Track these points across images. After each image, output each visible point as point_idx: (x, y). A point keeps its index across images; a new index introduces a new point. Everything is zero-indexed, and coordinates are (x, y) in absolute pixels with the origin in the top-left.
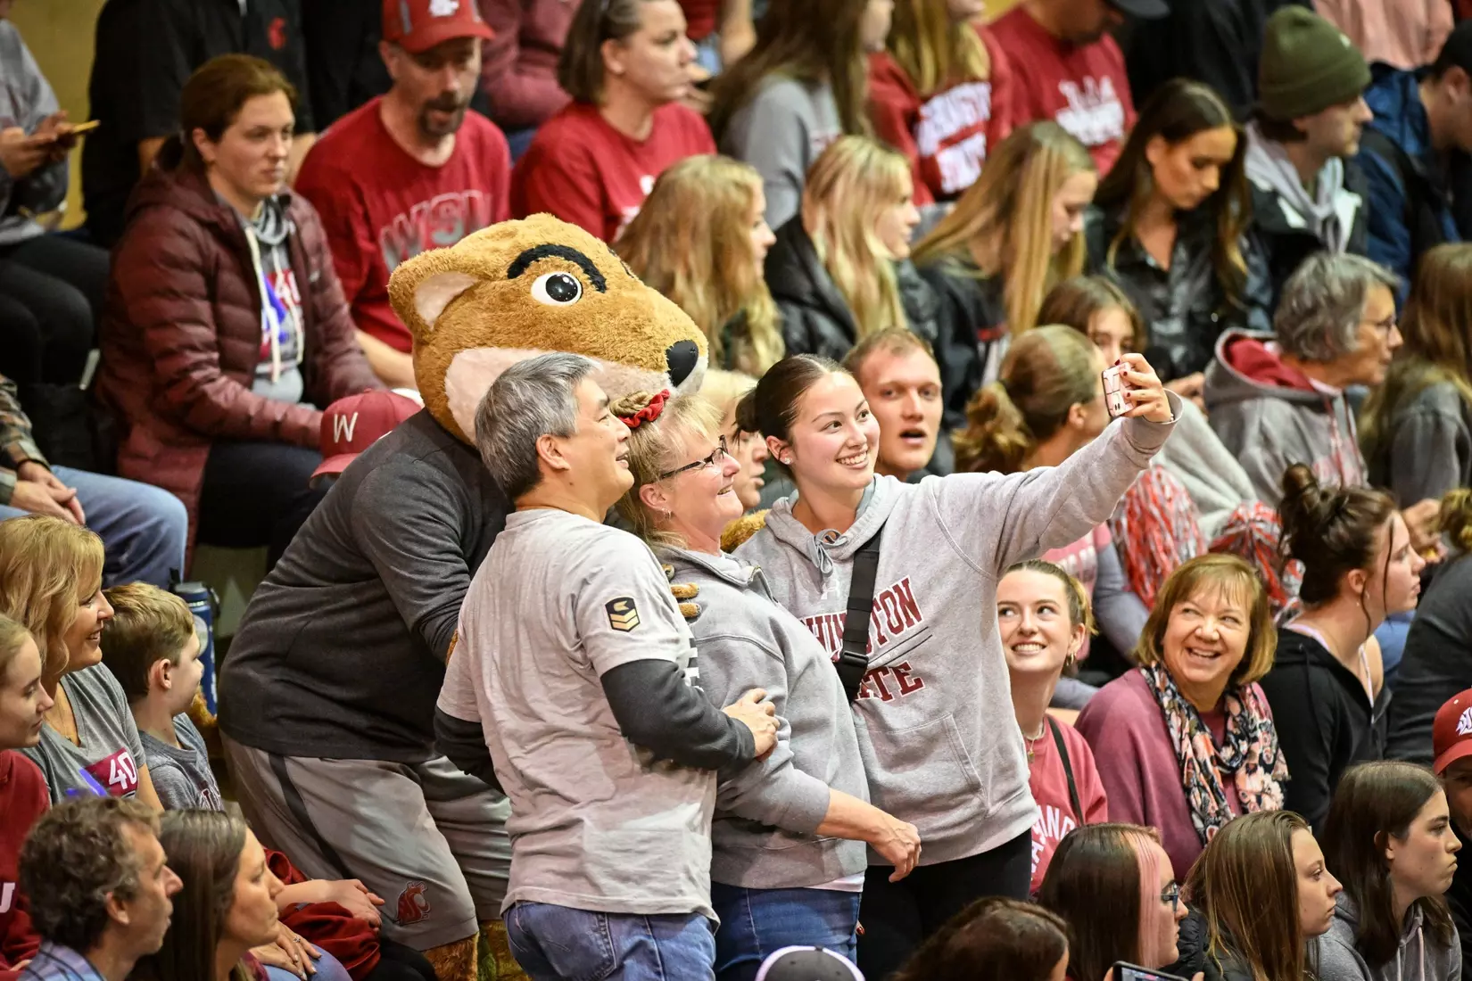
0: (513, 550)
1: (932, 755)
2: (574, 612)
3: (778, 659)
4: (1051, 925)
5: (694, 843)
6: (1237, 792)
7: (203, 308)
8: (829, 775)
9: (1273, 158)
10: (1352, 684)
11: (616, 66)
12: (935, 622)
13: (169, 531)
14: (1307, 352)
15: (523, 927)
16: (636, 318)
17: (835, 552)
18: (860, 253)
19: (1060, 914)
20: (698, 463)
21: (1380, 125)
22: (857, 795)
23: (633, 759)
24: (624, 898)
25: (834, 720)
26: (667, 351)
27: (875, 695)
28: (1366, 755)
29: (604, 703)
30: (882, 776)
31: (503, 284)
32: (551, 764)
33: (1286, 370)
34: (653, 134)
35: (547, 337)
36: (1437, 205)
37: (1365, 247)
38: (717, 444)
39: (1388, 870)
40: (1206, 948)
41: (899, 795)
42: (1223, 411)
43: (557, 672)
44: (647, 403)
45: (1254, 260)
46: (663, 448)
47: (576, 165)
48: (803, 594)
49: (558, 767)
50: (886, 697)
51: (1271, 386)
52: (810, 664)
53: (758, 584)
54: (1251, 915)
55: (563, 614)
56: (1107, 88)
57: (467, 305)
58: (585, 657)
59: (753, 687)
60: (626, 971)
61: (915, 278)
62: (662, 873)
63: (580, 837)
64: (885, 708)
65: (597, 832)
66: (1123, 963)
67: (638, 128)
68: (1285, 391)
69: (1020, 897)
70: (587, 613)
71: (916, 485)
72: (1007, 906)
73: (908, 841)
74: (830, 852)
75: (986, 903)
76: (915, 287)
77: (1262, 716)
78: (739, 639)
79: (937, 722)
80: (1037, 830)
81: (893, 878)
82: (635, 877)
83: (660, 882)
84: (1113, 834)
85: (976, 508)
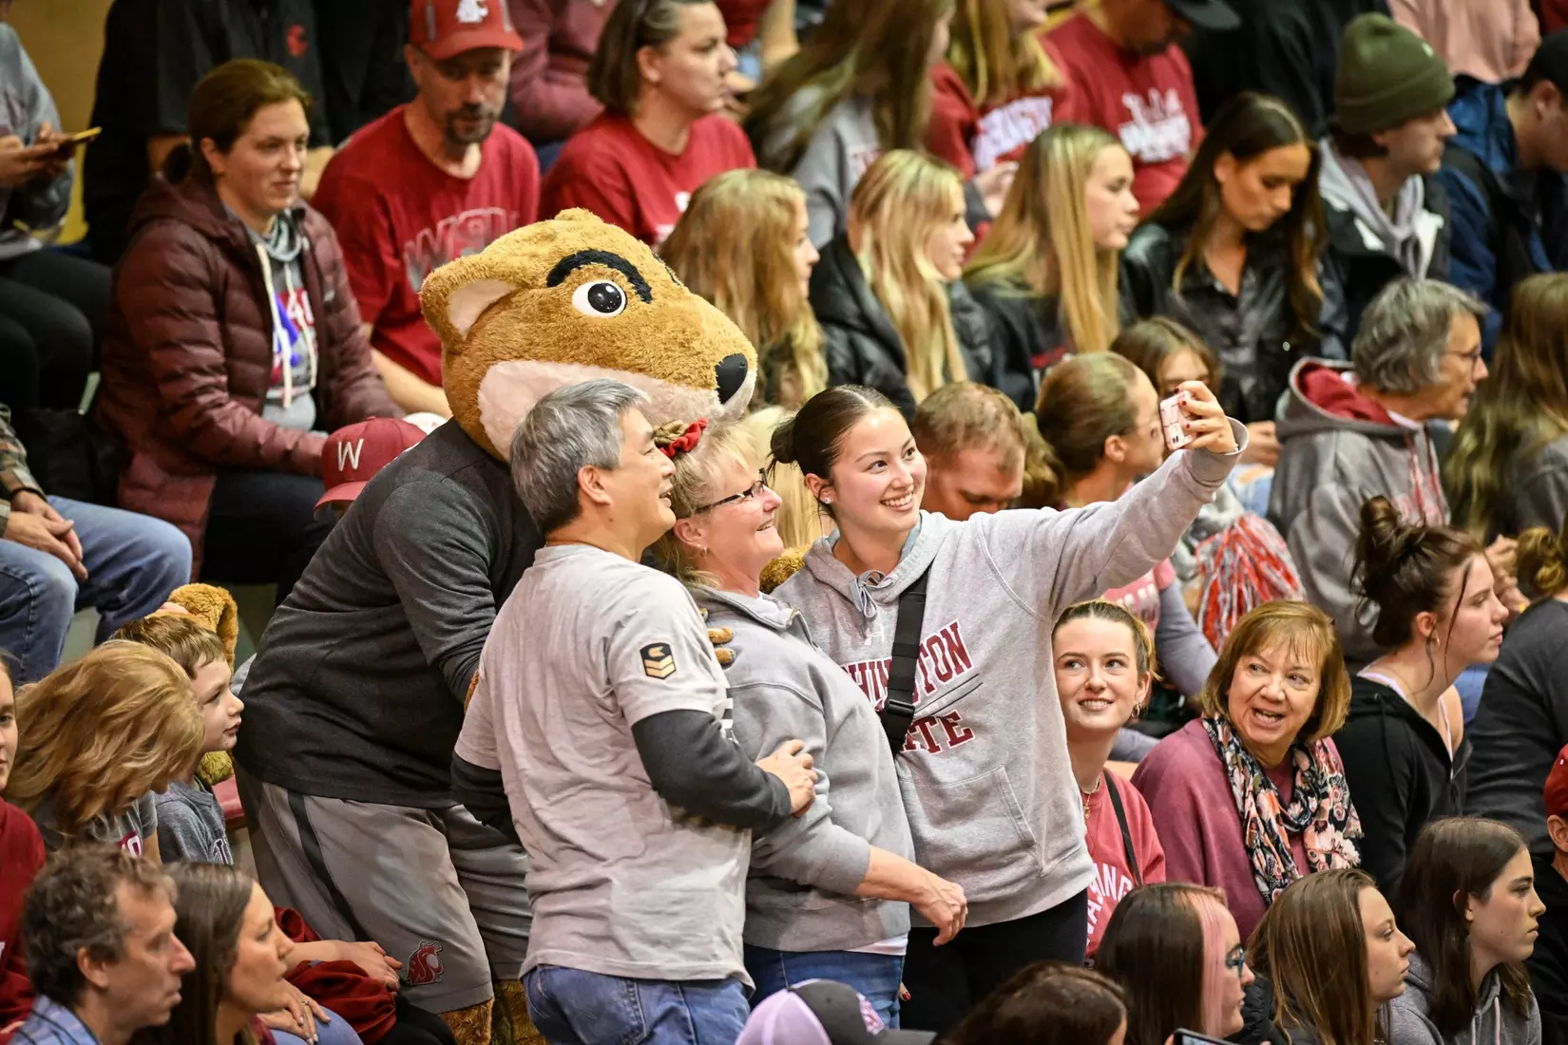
0: (542, 588)
1: (983, 810)
2: (606, 655)
3: (816, 707)
4: (1108, 993)
5: (728, 902)
6: (1305, 851)
7: (211, 328)
8: (870, 832)
9: (1349, 176)
10: (1430, 735)
11: (653, 75)
12: (987, 668)
13: (172, 566)
14: (1388, 384)
15: (546, 993)
16: (684, 332)
17: (879, 595)
18: (909, 275)
19: (1117, 981)
20: (735, 497)
21: (1464, 141)
22: (901, 854)
23: (664, 814)
24: (654, 963)
25: (876, 773)
26: (717, 367)
27: (922, 747)
28: (1443, 811)
29: (634, 753)
30: (929, 832)
31: (542, 292)
32: (577, 818)
33: (1363, 402)
34: (688, 148)
35: (590, 351)
36: (1525, 228)
37: (1447, 270)
38: (758, 477)
39: (1467, 933)
40: (1272, 1016)
41: (949, 854)
42: (1296, 444)
43: (585, 721)
44: (682, 432)
45: (1329, 285)
46: (700, 480)
47: (608, 180)
48: (845, 638)
49: (584, 821)
50: (934, 749)
51: (1347, 418)
52: (851, 714)
53: (797, 628)
54: (1319, 980)
55: (594, 658)
56: (1173, 102)
57: (503, 313)
58: (616, 705)
59: (790, 738)
60: (656, 1039)
61: (968, 301)
62: (695, 936)
63: (609, 898)
64: (932, 760)
65: (624, 893)
66: (1184, 1031)
67: (674, 142)
68: (1362, 424)
69: (1075, 963)
70: (621, 658)
71: (965, 522)
72: (1061, 972)
73: (953, 902)
74: (871, 912)
75: (1041, 968)
76: (967, 310)
77: (1332, 771)
78: (775, 687)
79: (988, 774)
80: (1094, 889)
81: (937, 941)
82: (667, 941)
83: (693, 946)
84: (1176, 894)
85: (1028, 548)
